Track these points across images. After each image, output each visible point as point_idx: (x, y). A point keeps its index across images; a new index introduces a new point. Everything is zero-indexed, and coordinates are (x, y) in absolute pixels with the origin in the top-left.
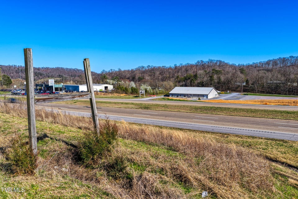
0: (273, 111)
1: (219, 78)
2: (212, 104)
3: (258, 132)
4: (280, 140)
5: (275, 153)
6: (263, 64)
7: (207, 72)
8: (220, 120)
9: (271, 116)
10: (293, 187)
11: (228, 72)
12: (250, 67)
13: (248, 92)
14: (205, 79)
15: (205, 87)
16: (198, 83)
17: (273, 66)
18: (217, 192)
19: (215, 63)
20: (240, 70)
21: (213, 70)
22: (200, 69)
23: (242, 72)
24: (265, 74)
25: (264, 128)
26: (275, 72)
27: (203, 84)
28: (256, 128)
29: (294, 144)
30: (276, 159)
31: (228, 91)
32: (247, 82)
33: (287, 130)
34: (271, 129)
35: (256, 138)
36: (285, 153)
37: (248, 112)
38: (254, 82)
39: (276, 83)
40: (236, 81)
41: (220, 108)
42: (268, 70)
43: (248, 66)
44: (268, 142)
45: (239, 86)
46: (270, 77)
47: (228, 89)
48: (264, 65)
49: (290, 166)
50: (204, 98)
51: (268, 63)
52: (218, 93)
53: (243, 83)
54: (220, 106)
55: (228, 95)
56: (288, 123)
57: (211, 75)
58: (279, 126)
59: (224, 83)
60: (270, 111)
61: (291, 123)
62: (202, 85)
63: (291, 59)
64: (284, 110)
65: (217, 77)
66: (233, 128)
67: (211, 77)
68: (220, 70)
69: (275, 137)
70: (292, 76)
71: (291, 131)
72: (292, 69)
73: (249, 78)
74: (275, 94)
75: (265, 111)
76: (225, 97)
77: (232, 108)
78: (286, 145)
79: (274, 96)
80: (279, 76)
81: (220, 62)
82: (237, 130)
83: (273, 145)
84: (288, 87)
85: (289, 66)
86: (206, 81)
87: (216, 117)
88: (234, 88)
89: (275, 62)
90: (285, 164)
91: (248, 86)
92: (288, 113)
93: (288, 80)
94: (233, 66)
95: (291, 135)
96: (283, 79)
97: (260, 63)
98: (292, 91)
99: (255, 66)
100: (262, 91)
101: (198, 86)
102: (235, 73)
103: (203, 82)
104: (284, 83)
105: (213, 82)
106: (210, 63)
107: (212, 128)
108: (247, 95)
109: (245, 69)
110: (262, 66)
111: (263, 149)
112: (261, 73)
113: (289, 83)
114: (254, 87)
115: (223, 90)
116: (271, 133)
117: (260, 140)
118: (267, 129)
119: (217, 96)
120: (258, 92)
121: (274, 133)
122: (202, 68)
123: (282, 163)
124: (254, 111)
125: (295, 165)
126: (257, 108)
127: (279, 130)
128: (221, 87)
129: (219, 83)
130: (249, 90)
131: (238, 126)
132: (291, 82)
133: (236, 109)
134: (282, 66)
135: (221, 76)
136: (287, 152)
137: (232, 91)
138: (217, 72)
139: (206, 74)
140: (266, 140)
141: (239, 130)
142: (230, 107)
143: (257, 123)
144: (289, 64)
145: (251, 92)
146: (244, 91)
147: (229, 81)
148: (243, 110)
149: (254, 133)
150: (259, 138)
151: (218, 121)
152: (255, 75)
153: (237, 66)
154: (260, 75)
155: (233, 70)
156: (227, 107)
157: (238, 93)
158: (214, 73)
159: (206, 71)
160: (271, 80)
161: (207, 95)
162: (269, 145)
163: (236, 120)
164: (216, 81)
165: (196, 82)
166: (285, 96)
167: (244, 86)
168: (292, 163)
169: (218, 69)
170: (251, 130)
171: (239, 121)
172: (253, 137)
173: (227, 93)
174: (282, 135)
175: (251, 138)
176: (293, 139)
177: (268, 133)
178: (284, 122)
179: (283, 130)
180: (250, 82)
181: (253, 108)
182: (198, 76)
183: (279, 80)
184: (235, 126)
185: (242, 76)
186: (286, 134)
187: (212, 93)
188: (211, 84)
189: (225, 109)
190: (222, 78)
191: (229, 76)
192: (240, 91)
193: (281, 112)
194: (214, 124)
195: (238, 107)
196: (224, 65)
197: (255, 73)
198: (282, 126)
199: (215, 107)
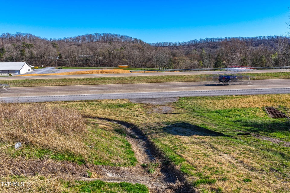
0: (84, 79)
1: (31, 53)
2: (25, 77)
3: (73, 97)
4: (91, 101)
5: (89, 111)
6: (73, 39)
7: (16, 46)
8: (34, 91)
9: (84, 83)
10: (101, 129)
11: (40, 46)
12: (62, 42)
13: (62, 66)
14: (15, 53)
15: (15, 62)
16: (7, 58)
17: (82, 41)
18: (32, 139)
19: (25, 37)
20: (52, 44)
21: (23, 44)
22: (7, 43)
23: (54, 47)
24: (76, 48)
25: (78, 93)
26: (85, 47)
27: (13, 59)
28: (71, 93)
29: (102, 102)
30: (90, 116)
31: (42, 66)
32: (60, 56)
33: (97, 92)
34: (83, 93)
35: (71, 102)
36: (96, 110)
37: (63, 81)
38: (67, 56)
39: (86, 57)
40: (49, 55)
41: (35, 80)
42: (78, 45)
43: (60, 41)
44: (82, 104)
45: (53, 60)
46: (80, 51)
47: (42, 64)
48: (74, 41)
49: (100, 119)
50: (16, 74)
51: (78, 38)
52: (32, 68)
53: (57, 57)
54: (35, 79)
55: (42, 69)
56: (97, 87)
57: (21, 49)
58: (89, 90)
59: (37, 58)
60: (82, 79)
61: (100, 87)
62: (11, 59)
63: (96, 36)
64: (94, 77)
65: (29, 51)
66: (50, 97)
67: (21, 51)
68: (31, 44)
69: (88, 99)
70: (98, 50)
71: (100, 92)
72: (97, 45)
73: (61, 52)
74: (86, 66)
75: (78, 79)
76: (39, 72)
77: (47, 80)
78: (96, 103)
79: (85, 68)
80: (88, 50)
81: (31, 35)
82: (53, 97)
83: (87, 105)
84: (96, 60)
85: (95, 42)
86: (16, 56)
87: (31, 89)
88: (48, 62)
89: (83, 38)
90: (96, 118)
91: (62, 60)
92: (97, 79)
93: (95, 54)
94: (44, 41)
95: (100, 95)
96: (91, 53)
97: (70, 38)
98: (99, 64)
99: (66, 41)
100: (74, 65)
101: (7, 61)
102: (47, 47)
103: (12, 57)
104: (92, 57)
105: (24, 57)
106: (19, 36)
107: (27, 99)
108: (62, 68)
109: (57, 43)
110: (73, 41)
111: (78, 110)
112: (73, 48)
113: (96, 57)
114: (67, 60)
115: (37, 65)
116: (84, 96)
117: (75, 103)
118: (81, 93)
119: (31, 71)
120: (71, 66)
121: (87, 95)
122: (9, 42)
123: (95, 118)
124: (68, 80)
125: (103, 117)
126: (71, 78)
127: (90, 93)
128: (34, 61)
129: (31, 57)
130: (62, 63)
131: (54, 94)
132: (98, 56)
133: (51, 80)
134: (89, 42)
135: (33, 51)
136: (97, 108)
137: (46, 65)
138: (28, 46)
139: (15, 48)
140: (80, 102)
141: (55, 97)
142: (45, 79)
143: (72, 90)
144: (95, 40)
145: (65, 66)
146: (58, 65)
147: (42, 55)
148: (58, 80)
149: (70, 98)
150: (74, 101)
151: (33, 92)
152: (67, 49)
153: (49, 40)
154: (72, 49)
155: (45, 44)
156: (42, 79)
157: (52, 68)
158: (24, 46)
159: (14, 45)
160: (82, 55)
161: (19, 70)
162: (83, 106)
163: (52, 89)
164: (28, 55)
165: (4, 57)
166: (94, 68)
167: (58, 60)
168: (102, 116)
169: (28, 43)
170: (67, 96)
171: (55, 89)
172: (69, 102)
173: (41, 68)
174: (93, 96)
175: (67, 103)
176: (101, 98)
177: (81, 97)
178: (94, 86)
179: (94, 93)
180: (63, 57)
181: (67, 78)
182: (5, 50)
183: (88, 54)
184: (51, 94)
185: (55, 50)
186: (96, 95)
187: (25, 68)
188: (22, 59)
189: (40, 81)
190: (35, 53)
191: (42, 50)
192: (54, 66)
193: (91, 79)
194: (29, 95)
195: (53, 78)
196: (35, 39)
197: (67, 48)
198: (93, 89)
199: (29, 80)
